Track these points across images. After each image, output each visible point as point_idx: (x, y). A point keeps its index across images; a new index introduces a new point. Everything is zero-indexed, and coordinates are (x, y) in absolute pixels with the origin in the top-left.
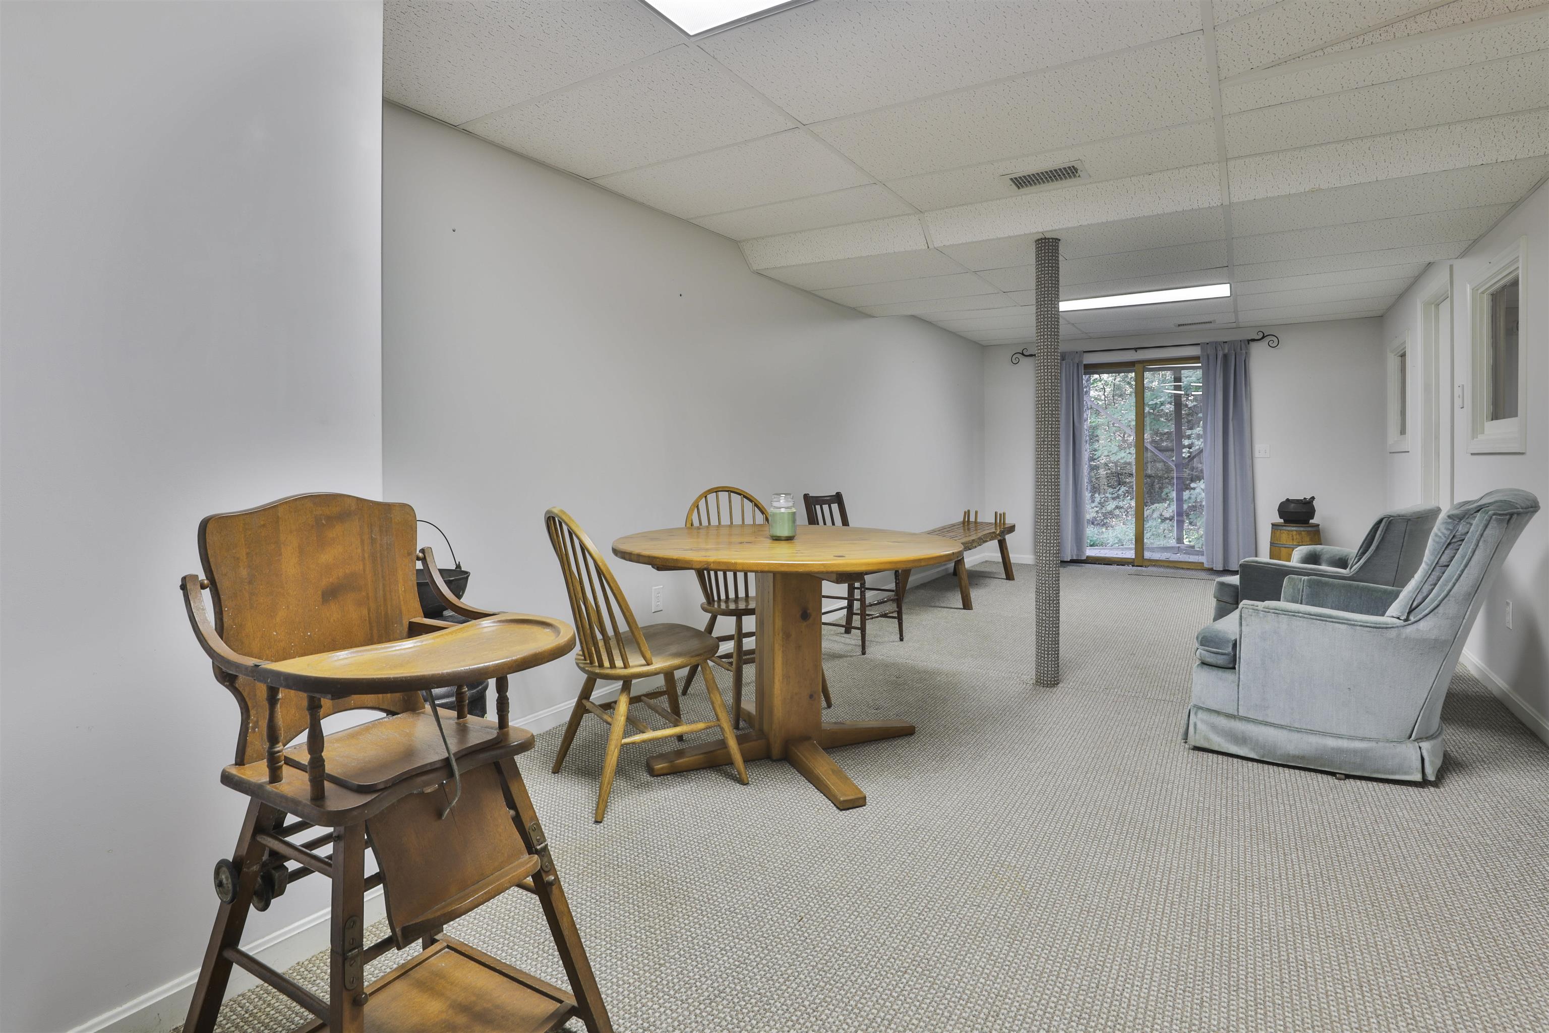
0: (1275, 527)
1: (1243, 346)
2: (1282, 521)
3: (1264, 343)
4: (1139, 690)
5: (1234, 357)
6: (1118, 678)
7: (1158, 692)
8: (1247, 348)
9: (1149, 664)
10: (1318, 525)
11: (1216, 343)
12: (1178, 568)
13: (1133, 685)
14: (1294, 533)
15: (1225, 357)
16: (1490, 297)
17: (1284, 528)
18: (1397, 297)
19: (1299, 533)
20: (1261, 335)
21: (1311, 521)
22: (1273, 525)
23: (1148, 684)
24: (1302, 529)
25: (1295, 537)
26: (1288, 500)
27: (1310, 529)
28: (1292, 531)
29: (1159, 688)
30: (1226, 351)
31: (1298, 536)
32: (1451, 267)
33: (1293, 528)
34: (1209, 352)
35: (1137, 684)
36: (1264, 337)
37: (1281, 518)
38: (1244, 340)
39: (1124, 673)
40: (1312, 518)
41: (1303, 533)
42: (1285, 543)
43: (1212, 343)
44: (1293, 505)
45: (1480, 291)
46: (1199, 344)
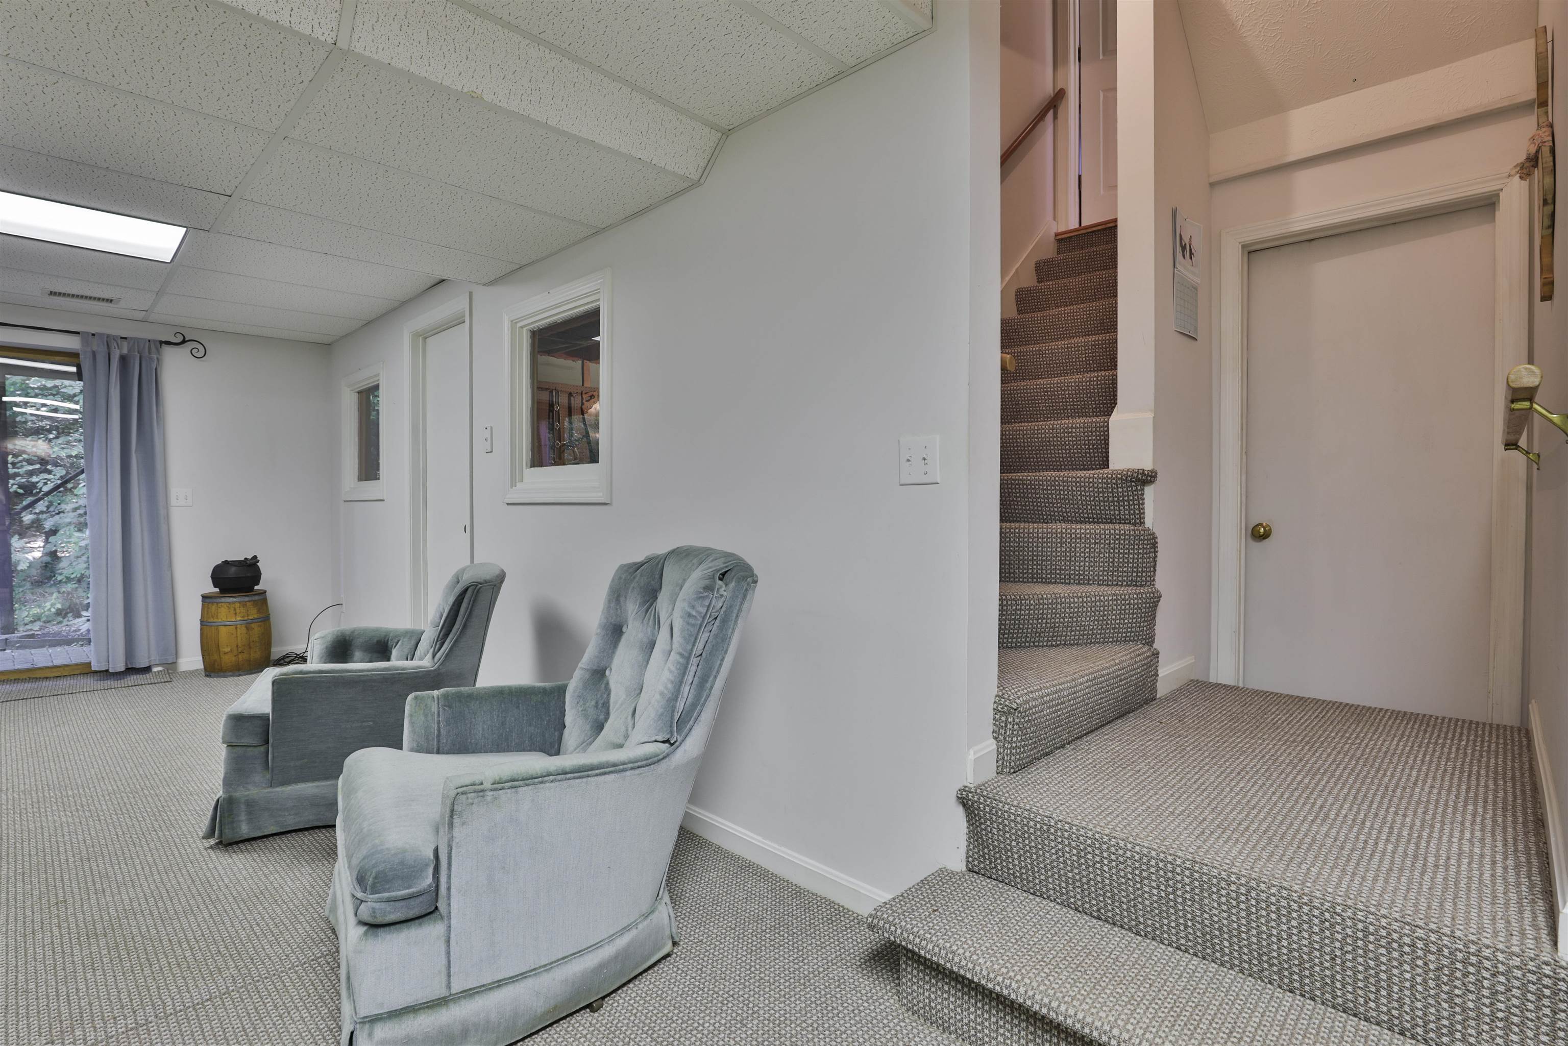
0: (208, 600)
1: (153, 349)
2: (217, 590)
3: (185, 350)
4: (136, 1001)
5: (137, 362)
6: (63, 989)
7: (180, 982)
8: (158, 352)
9: (113, 912)
10: (265, 592)
11: (108, 336)
12: (37, 679)
13: (114, 992)
14: (237, 605)
15: (123, 359)
16: (529, 334)
17: (223, 600)
18: (365, 322)
19: (243, 604)
20: (179, 339)
21: (256, 587)
22: (205, 597)
23: (147, 972)
24: (247, 599)
25: (238, 611)
26: (226, 563)
27: (256, 598)
28: (234, 603)
29: (176, 970)
30: (125, 351)
31: (242, 609)
32: (471, 294)
33: (233, 600)
34: (95, 348)
35: (122, 985)
36: (184, 341)
37: (215, 586)
38: (155, 341)
39: (69, 967)
40: (258, 584)
41: (248, 604)
42: (224, 619)
43: (101, 335)
44: (233, 569)
45: (519, 325)
46: (78, 333)
